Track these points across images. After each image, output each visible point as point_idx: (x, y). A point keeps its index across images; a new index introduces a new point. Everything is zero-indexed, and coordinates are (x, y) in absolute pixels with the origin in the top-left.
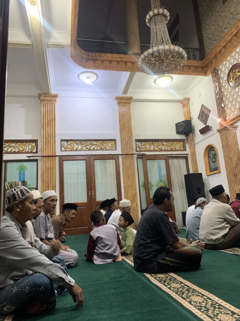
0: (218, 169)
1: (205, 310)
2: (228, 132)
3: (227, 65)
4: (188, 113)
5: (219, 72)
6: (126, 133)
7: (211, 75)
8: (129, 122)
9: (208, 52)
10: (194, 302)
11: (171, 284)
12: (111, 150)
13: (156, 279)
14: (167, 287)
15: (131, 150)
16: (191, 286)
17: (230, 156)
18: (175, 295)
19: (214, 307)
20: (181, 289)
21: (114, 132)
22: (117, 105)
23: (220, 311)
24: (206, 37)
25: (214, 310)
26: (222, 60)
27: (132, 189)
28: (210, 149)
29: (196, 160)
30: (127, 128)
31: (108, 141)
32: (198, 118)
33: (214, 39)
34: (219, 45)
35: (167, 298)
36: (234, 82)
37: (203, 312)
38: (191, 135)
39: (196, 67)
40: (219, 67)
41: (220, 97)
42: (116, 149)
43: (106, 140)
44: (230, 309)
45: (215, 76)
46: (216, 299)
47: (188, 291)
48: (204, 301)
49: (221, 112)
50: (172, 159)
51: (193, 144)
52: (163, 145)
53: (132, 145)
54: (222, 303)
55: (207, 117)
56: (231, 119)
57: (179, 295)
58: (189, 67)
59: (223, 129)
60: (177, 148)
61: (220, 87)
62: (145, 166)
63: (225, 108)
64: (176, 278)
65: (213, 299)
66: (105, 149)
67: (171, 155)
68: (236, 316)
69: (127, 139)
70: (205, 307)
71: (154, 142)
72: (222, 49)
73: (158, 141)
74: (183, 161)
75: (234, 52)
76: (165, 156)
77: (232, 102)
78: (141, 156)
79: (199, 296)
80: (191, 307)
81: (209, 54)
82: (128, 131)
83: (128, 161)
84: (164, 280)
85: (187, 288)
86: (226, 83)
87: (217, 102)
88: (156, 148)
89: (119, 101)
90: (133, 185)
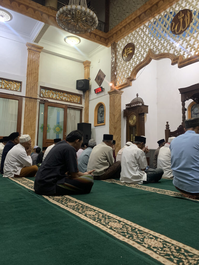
0: (104, 123)
1: (98, 220)
2: (116, 95)
3: (124, 43)
4: (88, 74)
5: (117, 46)
6: (32, 78)
7: (111, 47)
8: (37, 68)
9: (111, 28)
10: (88, 215)
11: (67, 203)
12: (16, 91)
13: (54, 200)
14: (65, 205)
15: (35, 94)
16: (84, 204)
17: (114, 114)
18: (72, 211)
19: (104, 218)
20: (77, 206)
21: (20, 75)
22: (27, 51)
23: (109, 220)
24: (112, 15)
25: (105, 220)
26: (121, 37)
27: (31, 130)
28: (100, 106)
29: (88, 113)
30: (34, 73)
31: (14, 82)
32: (95, 80)
33: (117, 18)
34: (121, 24)
35: (66, 213)
36: (126, 56)
37: (97, 222)
38: (87, 93)
39: (101, 37)
40: (118, 42)
41: (115, 66)
42: (21, 91)
43: (12, 81)
44: (117, 218)
45: (114, 49)
46: (105, 212)
47: (82, 208)
48: (97, 214)
49: (113, 78)
50: (70, 109)
51: (88, 100)
52: (64, 96)
53: (37, 90)
54: (110, 215)
55: (102, 81)
56: (119, 85)
57: (75, 211)
58: (96, 35)
59: (112, 92)
60: (75, 101)
61: (116, 58)
62: (46, 111)
63: (117, 76)
64: (71, 199)
65: (103, 212)
66: (10, 89)
67: (70, 105)
68: (121, 223)
69: (33, 84)
70: (98, 218)
71: (56, 92)
72: (122, 28)
73: (60, 92)
74: (78, 113)
75: (131, 34)
76: (64, 105)
77: (123, 72)
78: (43, 102)
79: (92, 211)
80: (87, 219)
81: (112, 29)
82: (35, 77)
83: (31, 104)
84: (61, 201)
85: (81, 206)
86: (120, 57)
87: (111, 69)
88: (58, 98)
89: (30, 48)
90: (33, 126)
